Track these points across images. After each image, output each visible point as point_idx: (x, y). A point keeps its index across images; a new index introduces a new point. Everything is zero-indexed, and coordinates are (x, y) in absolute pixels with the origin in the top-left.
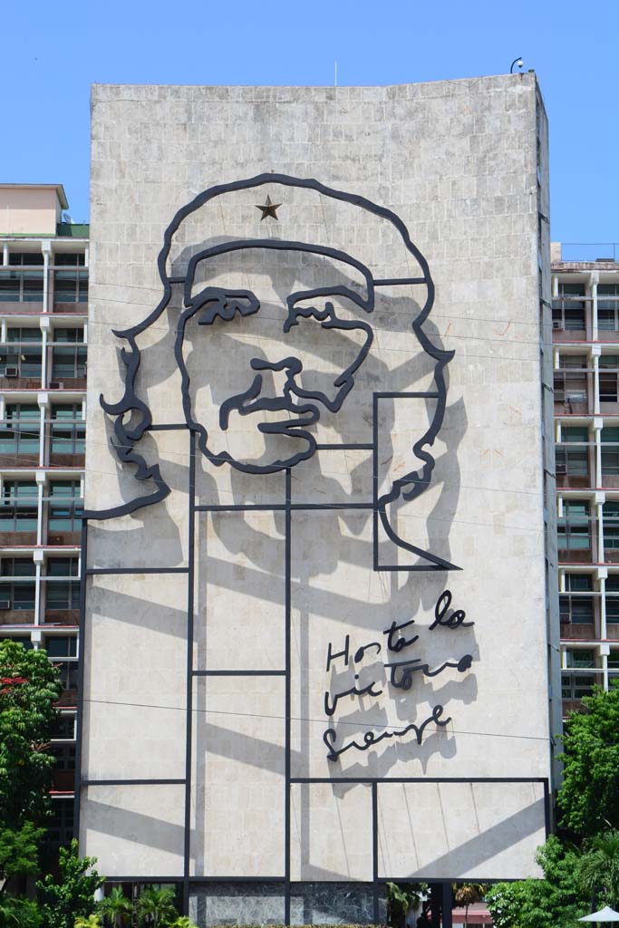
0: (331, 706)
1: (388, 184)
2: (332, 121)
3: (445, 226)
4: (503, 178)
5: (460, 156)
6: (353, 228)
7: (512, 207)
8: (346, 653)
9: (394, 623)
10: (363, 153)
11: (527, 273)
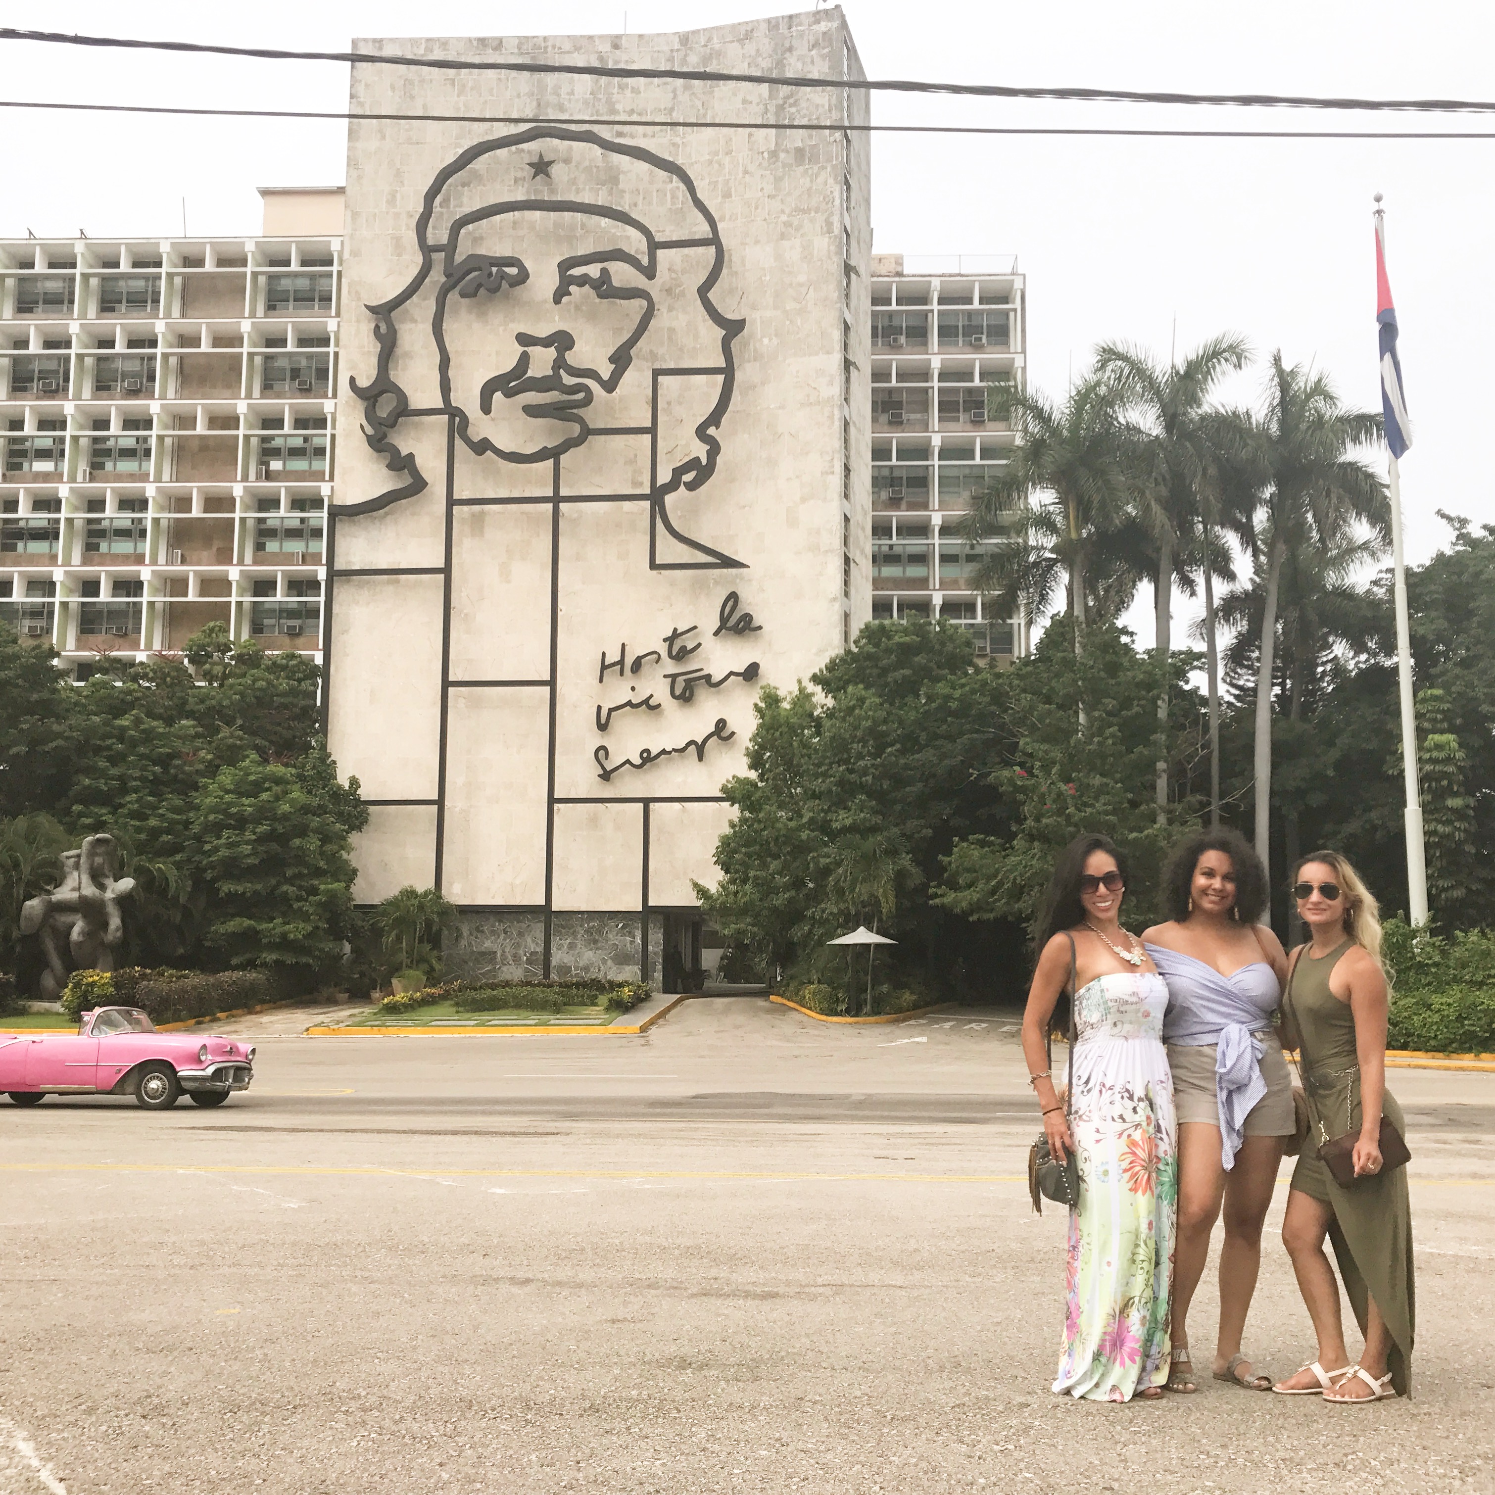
0: (603, 721)
1: (678, 140)
3: (740, 183)
6: (637, 189)
7: (814, 158)
8: (621, 662)
9: (675, 630)
10: (650, 107)
11: (830, 231)
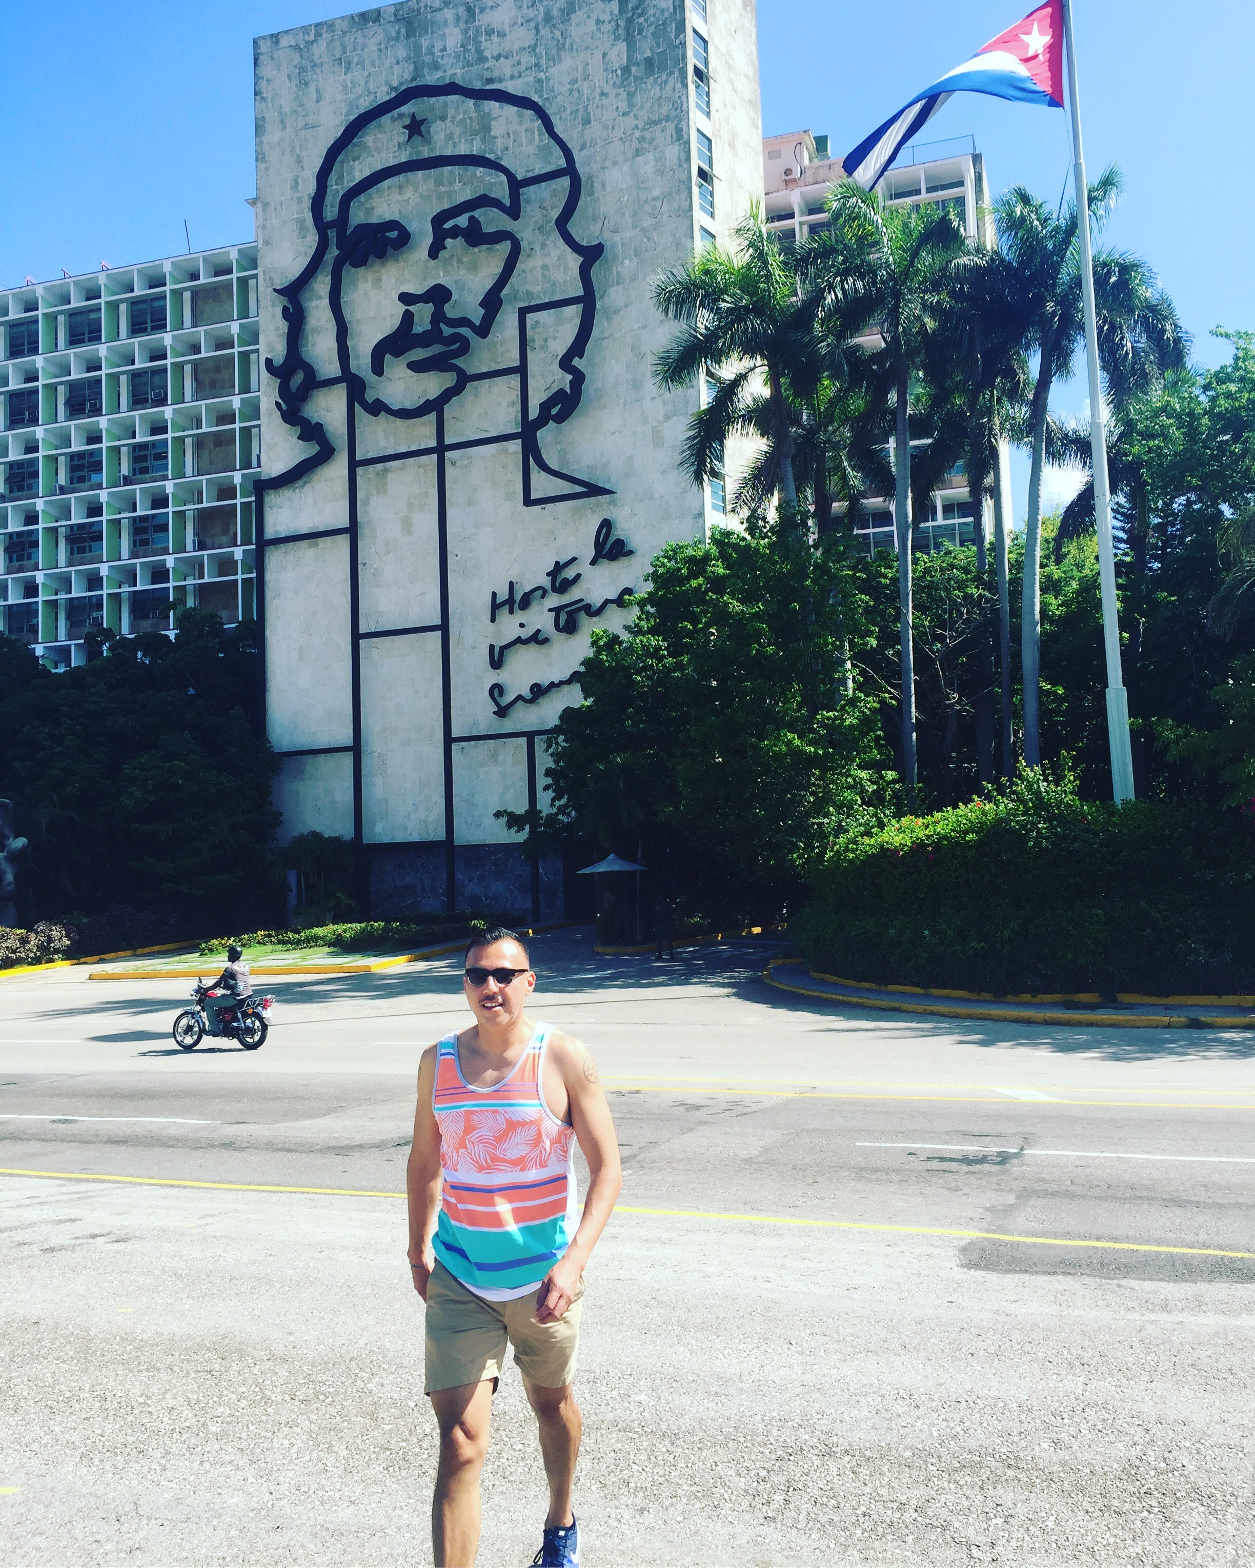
0: (496, 658)
1: (542, 75)
2: (483, 20)
3: (597, 107)
4: (652, 34)
5: (610, 22)
6: (508, 133)
7: (662, 66)
8: (511, 599)
9: (557, 563)
10: (516, 47)
